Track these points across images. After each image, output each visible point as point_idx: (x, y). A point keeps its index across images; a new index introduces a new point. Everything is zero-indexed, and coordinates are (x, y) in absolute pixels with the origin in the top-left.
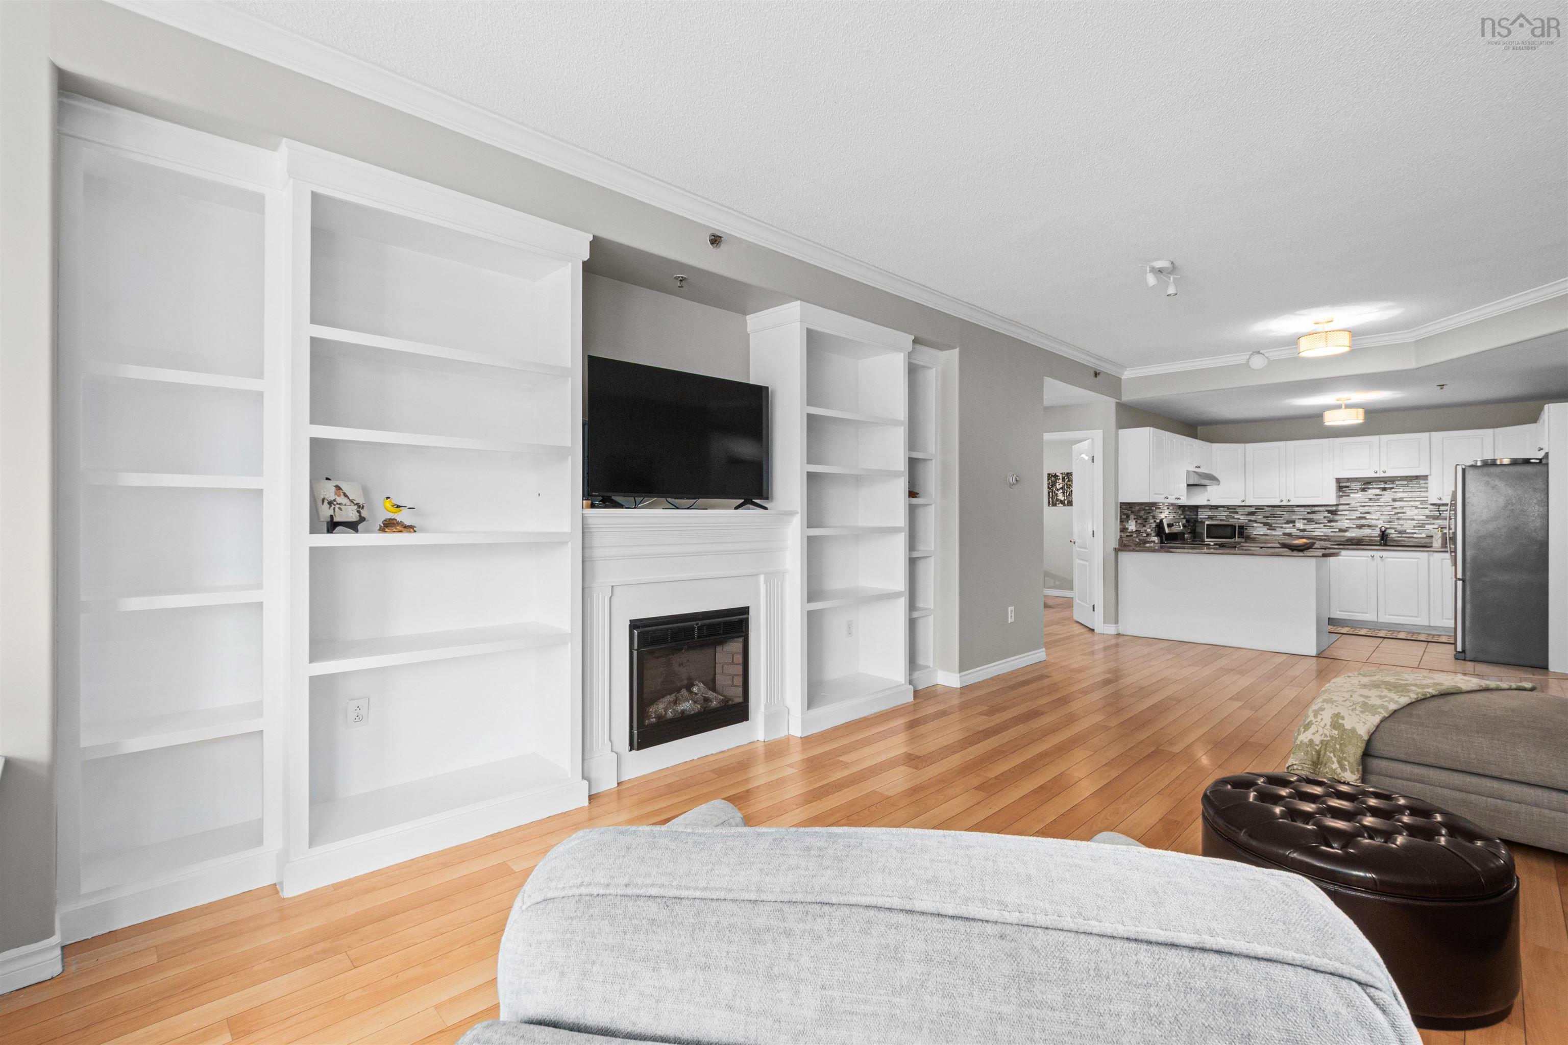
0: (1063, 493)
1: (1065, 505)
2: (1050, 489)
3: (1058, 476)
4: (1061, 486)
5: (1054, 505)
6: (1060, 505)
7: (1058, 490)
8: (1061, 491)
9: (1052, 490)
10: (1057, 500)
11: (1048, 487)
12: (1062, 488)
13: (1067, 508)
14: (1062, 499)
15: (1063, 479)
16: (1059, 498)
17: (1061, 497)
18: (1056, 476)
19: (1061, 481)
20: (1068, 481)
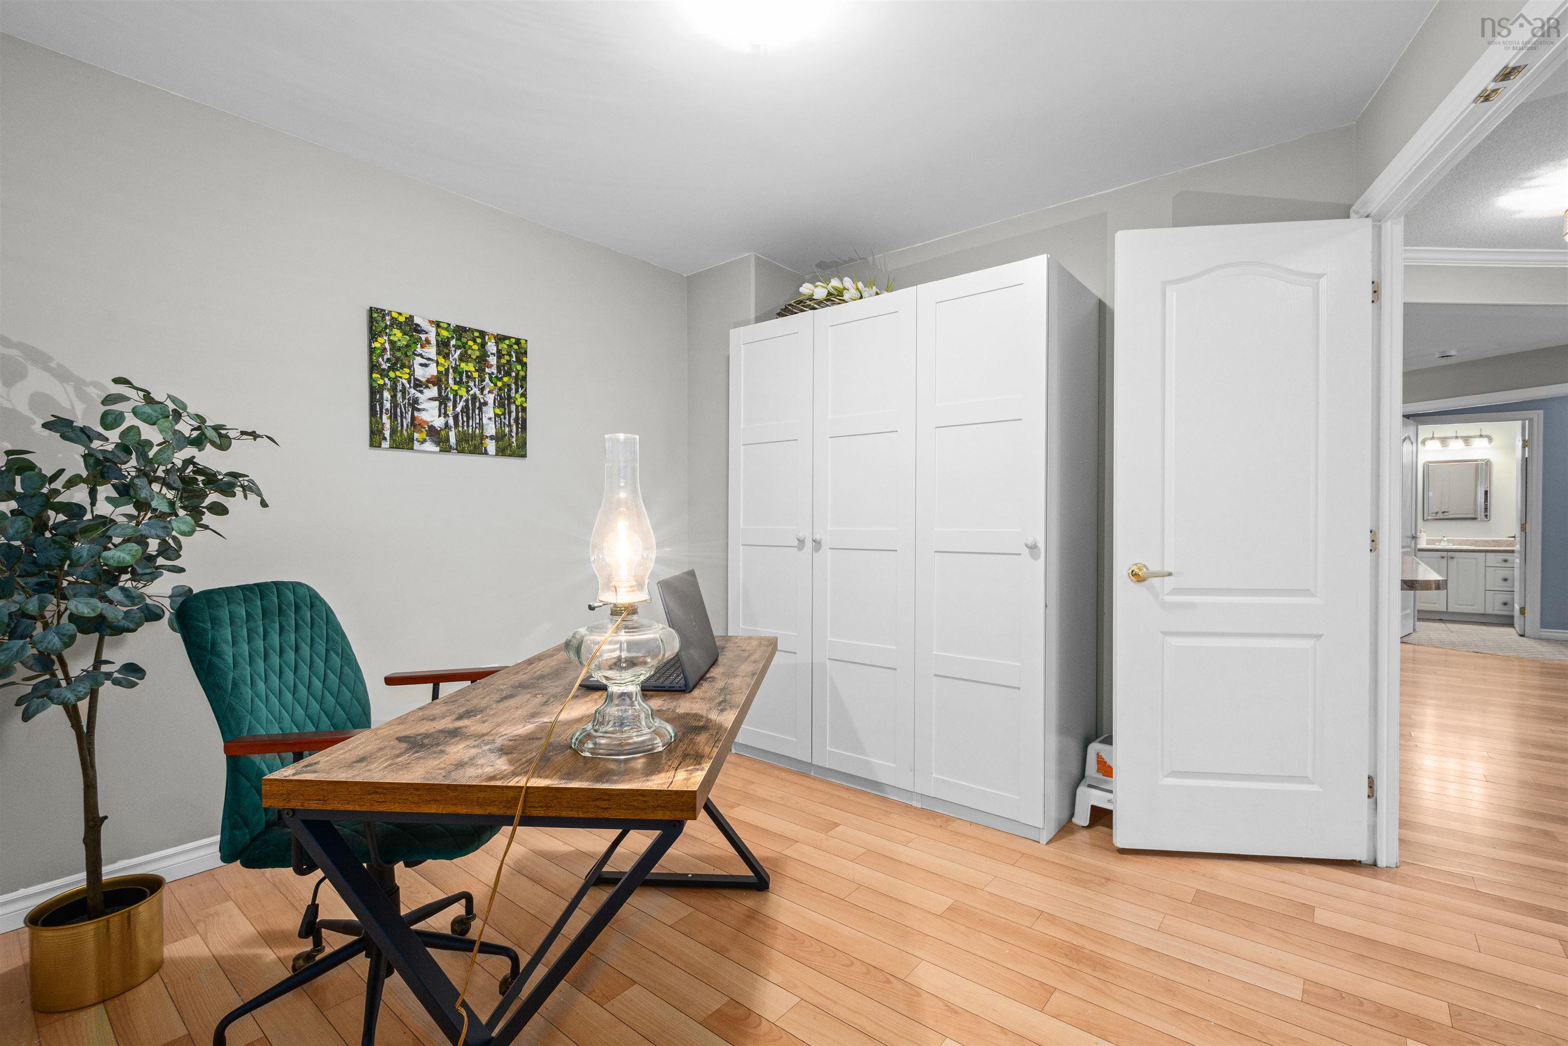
0: (442, 400)
1: (445, 447)
2: (384, 374)
3: (418, 329)
4: (432, 370)
5: (403, 443)
6: (430, 446)
7: (418, 385)
8: (433, 392)
9: (394, 381)
10: (415, 424)
11: (373, 367)
12: (436, 381)
13: (454, 459)
14: (439, 423)
15: (443, 346)
16: (424, 416)
17: (430, 414)
18: (411, 327)
19: (431, 351)
20: (462, 358)
